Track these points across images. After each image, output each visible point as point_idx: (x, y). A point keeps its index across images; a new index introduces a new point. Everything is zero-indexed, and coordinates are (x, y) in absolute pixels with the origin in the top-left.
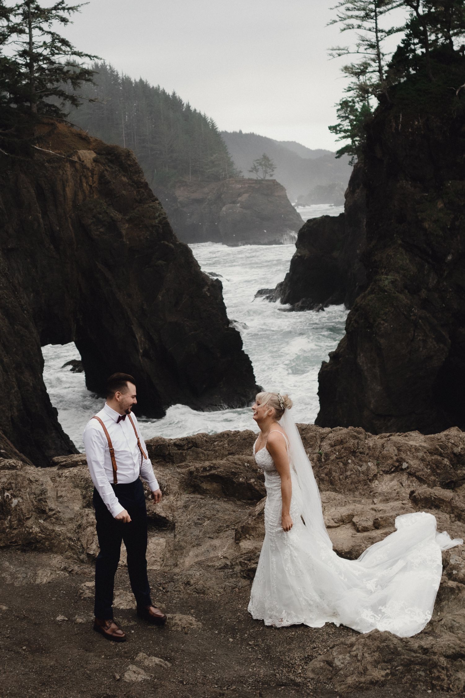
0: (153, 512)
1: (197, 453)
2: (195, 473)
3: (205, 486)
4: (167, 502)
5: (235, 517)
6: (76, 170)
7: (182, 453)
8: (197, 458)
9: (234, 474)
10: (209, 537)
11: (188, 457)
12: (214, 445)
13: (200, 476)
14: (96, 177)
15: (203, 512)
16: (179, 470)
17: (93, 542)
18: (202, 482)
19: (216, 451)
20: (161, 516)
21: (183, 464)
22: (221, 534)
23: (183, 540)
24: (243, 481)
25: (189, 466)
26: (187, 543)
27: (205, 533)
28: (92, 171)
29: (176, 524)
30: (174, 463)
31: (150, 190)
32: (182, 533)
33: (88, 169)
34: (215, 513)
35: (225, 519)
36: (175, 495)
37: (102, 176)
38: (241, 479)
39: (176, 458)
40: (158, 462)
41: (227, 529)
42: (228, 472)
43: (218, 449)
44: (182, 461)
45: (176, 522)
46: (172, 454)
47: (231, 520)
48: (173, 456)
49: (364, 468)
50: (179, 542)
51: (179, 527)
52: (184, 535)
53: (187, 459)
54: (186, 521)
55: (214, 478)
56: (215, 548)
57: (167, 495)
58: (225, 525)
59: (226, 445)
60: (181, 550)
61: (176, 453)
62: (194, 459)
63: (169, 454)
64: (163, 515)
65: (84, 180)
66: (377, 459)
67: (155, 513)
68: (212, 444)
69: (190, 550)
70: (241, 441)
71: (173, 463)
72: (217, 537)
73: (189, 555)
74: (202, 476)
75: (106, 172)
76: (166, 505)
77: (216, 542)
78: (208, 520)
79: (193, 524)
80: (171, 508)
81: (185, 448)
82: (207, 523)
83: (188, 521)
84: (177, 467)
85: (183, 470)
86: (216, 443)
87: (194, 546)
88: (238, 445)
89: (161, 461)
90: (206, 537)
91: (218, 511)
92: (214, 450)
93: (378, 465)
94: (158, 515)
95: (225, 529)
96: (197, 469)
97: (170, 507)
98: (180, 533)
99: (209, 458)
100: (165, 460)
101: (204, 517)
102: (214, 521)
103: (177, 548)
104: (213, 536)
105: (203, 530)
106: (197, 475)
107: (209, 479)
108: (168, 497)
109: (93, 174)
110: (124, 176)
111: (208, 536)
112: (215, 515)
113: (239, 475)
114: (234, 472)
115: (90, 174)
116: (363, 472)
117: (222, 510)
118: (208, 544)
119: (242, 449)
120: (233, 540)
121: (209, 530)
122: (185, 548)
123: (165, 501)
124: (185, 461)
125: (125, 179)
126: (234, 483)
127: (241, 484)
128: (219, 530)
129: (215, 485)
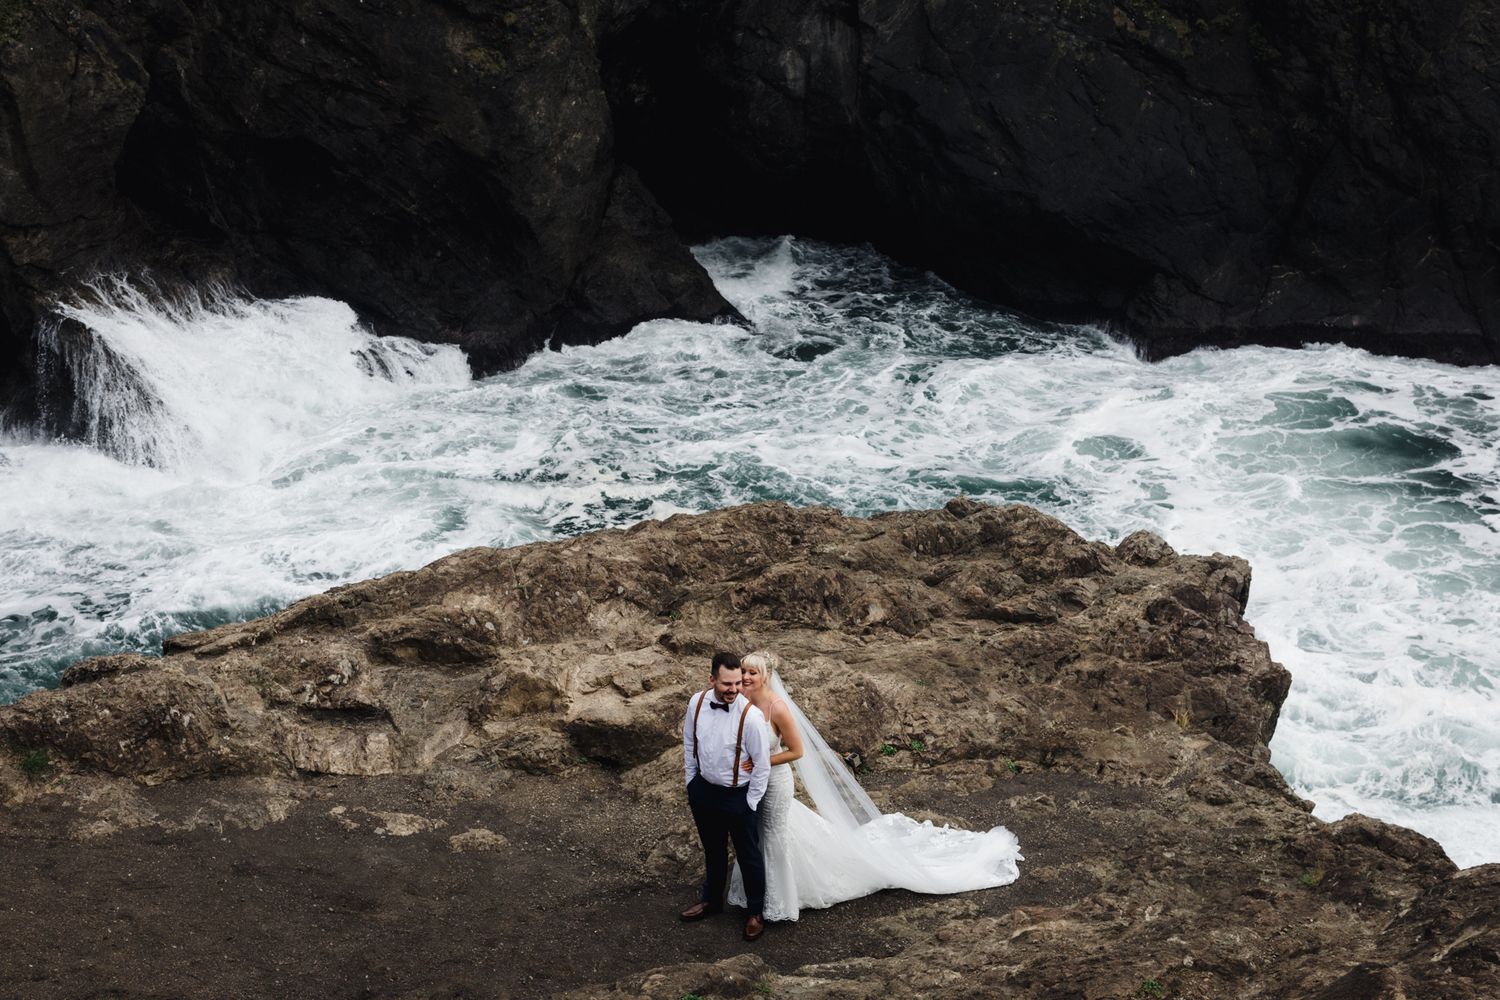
1: (371, 609)
2: (384, 640)
3: (400, 653)
4: (364, 684)
7: (351, 613)
8: (372, 616)
9: (434, 634)
10: (437, 723)
11: (361, 616)
12: (389, 595)
13: (392, 642)
15: (413, 690)
16: (357, 637)
18: (398, 650)
19: (395, 605)
20: (367, 705)
21: (358, 626)
22: (449, 716)
23: (410, 732)
24: (448, 642)
25: (368, 629)
26: (416, 736)
27: (430, 718)
29: (390, 712)
30: (346, 627)
32: (404, 723)
34: (431, 690)
35: (445, 696)
36: (369, 672)
38: (444, 641)
39: (346, 620)
40: (325, 627)
41: (454, 709)
42: (426, 634)
43: (398, 600)
44: (355, 624)
45: (387, 709)
46: (340, 616)
47: (451, 696)
48: (342, 619)
49: (574, 600)
50: (406, 735)
51: (396, 715)
52: (407, 725)
53: (358, 619)
54: (399, 705)
55: (409, 642)
56: (449, 735)
58: (448, 704)
60: (414, 745)
61: (344, 614)
62: (370, 619)
63: (337, 616)
64: (367, 702)
66: (585, 584)
67: (359, 702)
68: (385, 594)
71: (343, 626)
72: (446, 722)
73: (424, 750)
74: (395, 643)
76: (365, 689)
77: (448, 728)
78: (426, 701)
79: (409, 709)
80: (373, 692)
82: (425, 704)
83: (401, 706)
84: (353, 631)
85: (362, 636)
86: (391, 593)
88: (421, 592)
90: (432, 723)
91: (433, 686)
92: (392, 603)
93: (588, 593)
94: (362, 703)
95: (451, 710)
96: (383, 633)
97: (370, 691)
98: (400, 723)
99: (389, 614)
100: (333, 624)
101: (418, 696)
102: (433, 701)
103: (408, 743)
104: (440, 720)
105: (425, 714)
106: (386, 642)
107: (403, 645)
108: (361, 676)
111: (434, 721)
112: (430, 693)
113: (439, 635)
114: (431, 632)
116: (575, 605)
117: (435, 683)
118: (441, 732)
119: (430, 597)
120: (467, 722)
121: (432, 714)
122: (417, 743)
123: (362, 683)
124: (359, 623)
126: (437, 646)
127: (447, 646)
128: (444, 713)
129: (410, 650)
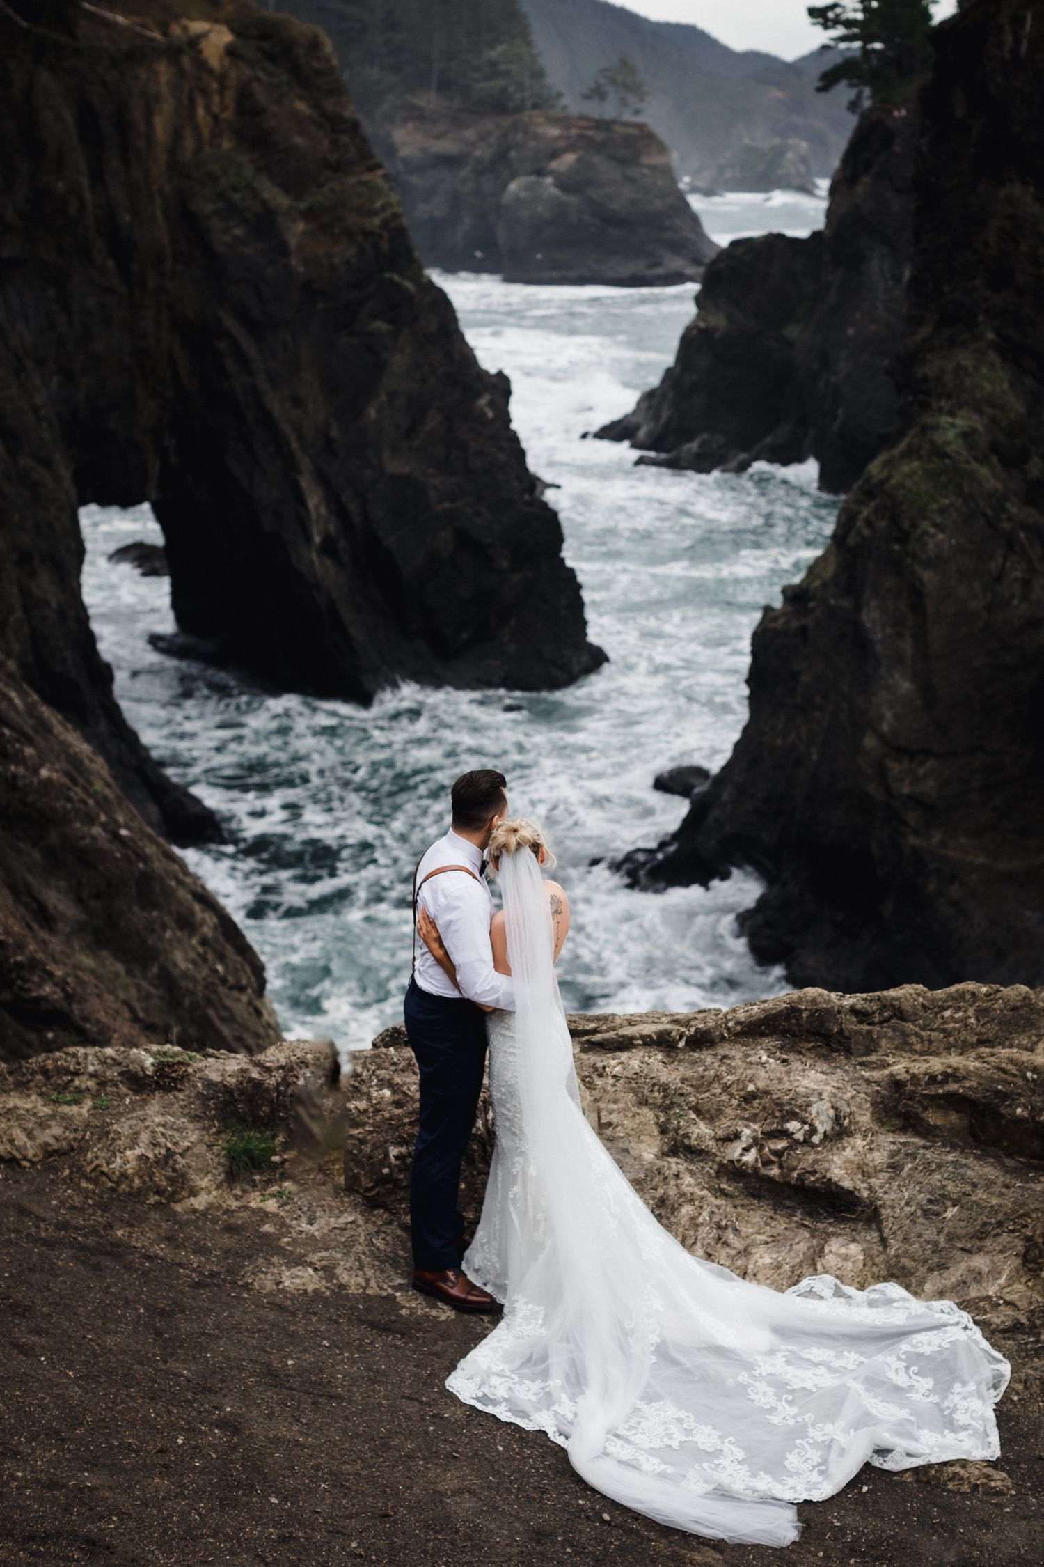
0: (824, 1177)
1: (905, 1035)
2: (910, 1087)
3: (933, 1118)
4: (852, 1153)
5: (1014, 1203)
6: (182, 73)
7: (869, 1033)
8: (904, 1046)
9: (1003, 1096)
10: (962, 1249)
11: (883, 1043)
12: (943, 1017)
13: (922, 1095)
14: (230, 96)
15: (938, 1184)
16: (866, 1074)
17: (695, 1243)
18: (925, 1109)
19: (948, 1034)
20: (842, 1188)
21: (873, 1058)
22: (988, 1242)
23: (906, 1252)
24: (1026, 1114)
25: (889, 1065)
26: (915, 1261)
27: (951, 1238)
28: (222, 79)
29: (883, 1211)
30: (851, 1054)
31: (364, 140)
32: (900, 1236)
33: (211, 71)
34: (968, 1189)
35: (992, 1207)
36: (866, 1136)
37: (244, 95)
38: (1019, 1111)
39: (856, 1042)
40: (813, 1048)
41: (999, 1230)
42: (988, 1091)
43: (954, 1029)
44: (868, 1052)
45: (881, 1206)
46: (847, 1034)
47: (1004, 1210)
48: (848, 1038)
50: (897, 1256)
51: (891, 1220)
52: (905, 1240)
53: (880, 1046)
54: (903, 1203)
55: (952, 1102)
56: (978, 1276)
57: (849, 1136)
58: (993, 1221)
59: (972, 1020)
60: (906, 1276)
61: (856, 1032)
62: (896, 1048)
63: (841, 1032)
64: (847, 1184)
65: (200, 101)
67: (830, 1180)
68: (936, 1014)
69: (924, 1278)
70: (1005, 1012)
71: (849, 1053)
72: (980, 1249)
73: (923, 1291)
74: (927, 1095)
75: (255, 85)
76: (851, 1162)
77: (980, 1262)
78: (954, 1206)
79: (919, 1213)
80: (863, 1170)
81: (876, 1020)
82: (951, 1212)
83: (907, 1204)
84: (861, 1064)
85: (876, 1075)
86: (947, 1013)
87: (931, 1270)
88: (1000, 1023)
89: (819, 1046)
90: (954, 1247)
91: (974, 1185)
92: (944, 1031)
94: (836, 1184)
95: (996, 1231)
96: (914, 1076)
97: (859, 1167)
98: (894, 1233)
99: (933, 1049)
100: (828, 1045)
101: (942, 1196)
102: (968, 1209)
103: (895, 1271)
104: (969, 1245)
105: (946, 1230)
106: (914, 1092)
107: (942, 1102)
108: (851, 1140)
109: (222, 89)
110: (301, 98)
111: (959, 1245)
112: (969, 1195)
113: (1013, 1099)
114: (1001, 1091)
115: (215, 86)
117: (982, 1182)
118: (963, 1265)
119: (1011, 1033)
120: (1018, 1261)
121: (959, 1231)
122: (912, 1274)
123: (848, 1150)
124: (876, 1051)
125: (301, 106)
126: (1002, 1116)
127: (1020, 1120)
128: (982, 1233)
129: (954, 1117)
